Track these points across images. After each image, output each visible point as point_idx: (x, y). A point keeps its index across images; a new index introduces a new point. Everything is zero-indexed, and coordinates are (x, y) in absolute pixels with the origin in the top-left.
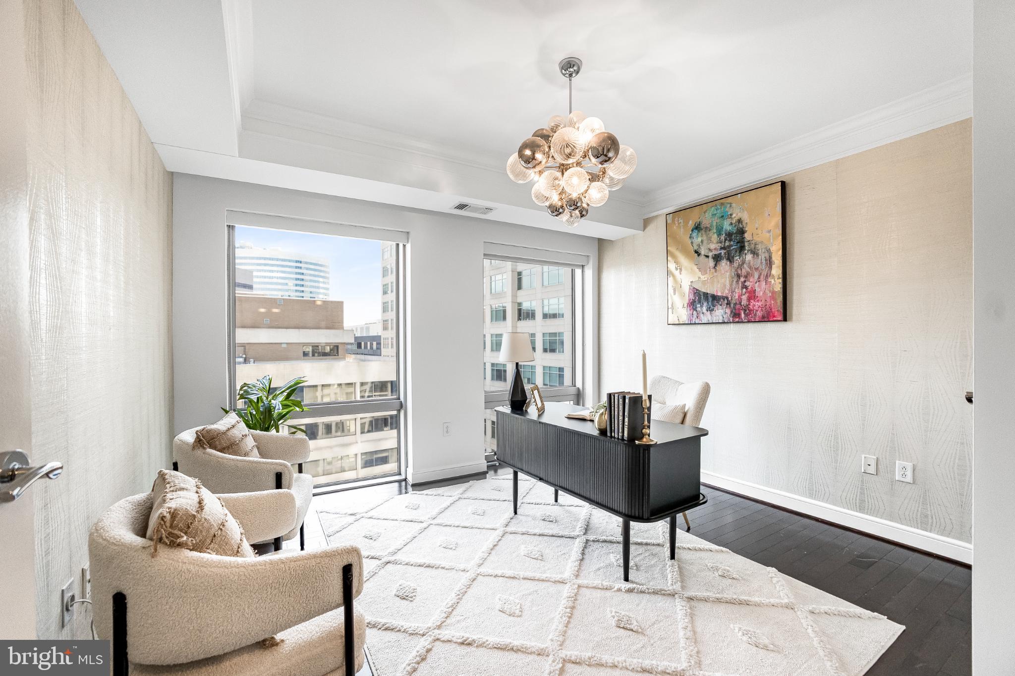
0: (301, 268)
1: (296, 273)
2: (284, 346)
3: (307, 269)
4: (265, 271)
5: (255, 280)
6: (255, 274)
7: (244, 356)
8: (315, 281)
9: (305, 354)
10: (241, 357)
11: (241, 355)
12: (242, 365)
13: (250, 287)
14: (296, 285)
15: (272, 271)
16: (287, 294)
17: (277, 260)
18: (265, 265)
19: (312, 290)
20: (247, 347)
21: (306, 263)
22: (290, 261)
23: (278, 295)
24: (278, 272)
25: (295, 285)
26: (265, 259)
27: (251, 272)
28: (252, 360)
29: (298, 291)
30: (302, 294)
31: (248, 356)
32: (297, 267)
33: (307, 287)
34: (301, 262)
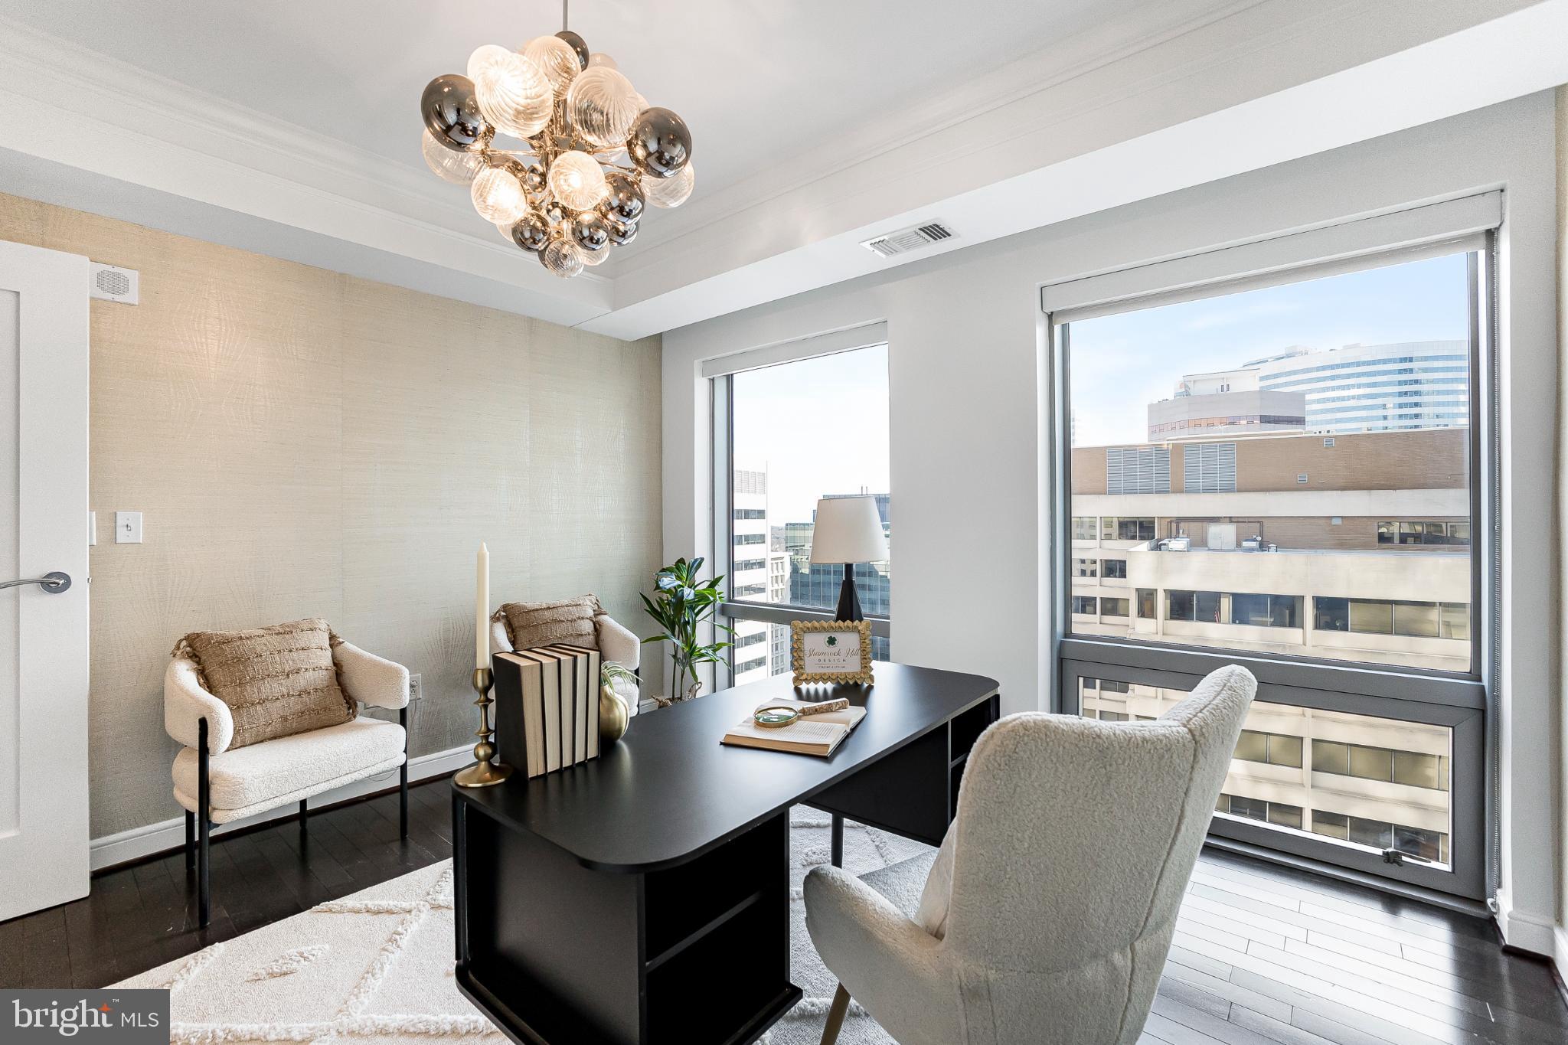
0: (1411, 371)
1: (1400, 383)
2: (1338, 522)
3: (1426, 370)
4: (1333, 389)
5: (1308, 408)
6: (1308, 397)
7: (1259, 538)
8: (1448, 392)
9: (1384, 539)
10: (1255, 540)
11: (1254, 537)
12: (1256, 552)
13: (1300, 421)
14: (1401, 406)
15: (1348, 387)
16: (1382, 423)
17: (1358, 364)
18: (1333, 378)
19: (1441, 410)
20: (1266, 523)
21: (1426, 359)
22: (1385, 362)
23: (1360, 429)
24: (1359, 386)
25: (1397, 405)
26: (1332, 367)
27: (1302, 395)
28: (1273, 546)
29: (1406, 415)
30: (1416, 422)
31: (1265, 540)
32: (1400, 372)
33: (1427, 405)
34: (1411, 360)
